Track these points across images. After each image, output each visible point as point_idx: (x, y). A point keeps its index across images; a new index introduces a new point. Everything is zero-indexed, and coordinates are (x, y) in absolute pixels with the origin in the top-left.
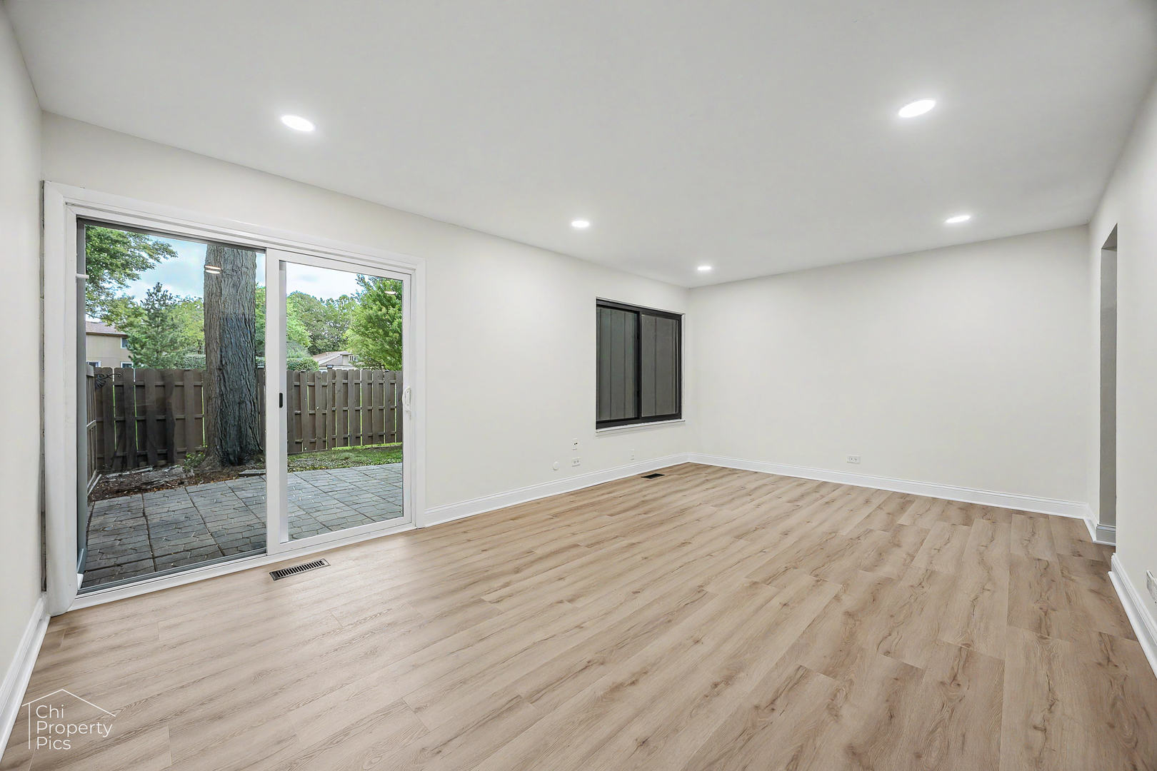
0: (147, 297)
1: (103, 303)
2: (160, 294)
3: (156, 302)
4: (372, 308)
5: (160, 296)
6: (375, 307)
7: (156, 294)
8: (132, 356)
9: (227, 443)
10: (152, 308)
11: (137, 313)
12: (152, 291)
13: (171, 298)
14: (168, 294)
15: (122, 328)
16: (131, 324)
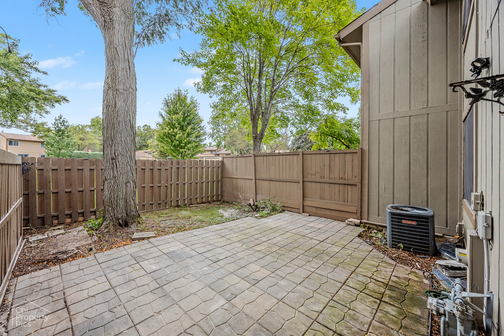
0: (55, 121)
1: (32, 125)
2: (61, 120)
3: (59, 124)
4: (166, 129)
5: (61, 121)
6: (167, 128)
7: (59, 120)
8: (47, 151)
9: (117, 211)
10: (57, 127)
11: (49, 130)
12: (57, 118)
13: (67, 122)
14: (66, 120)
15: (41, 137)
16: (46, 136)
